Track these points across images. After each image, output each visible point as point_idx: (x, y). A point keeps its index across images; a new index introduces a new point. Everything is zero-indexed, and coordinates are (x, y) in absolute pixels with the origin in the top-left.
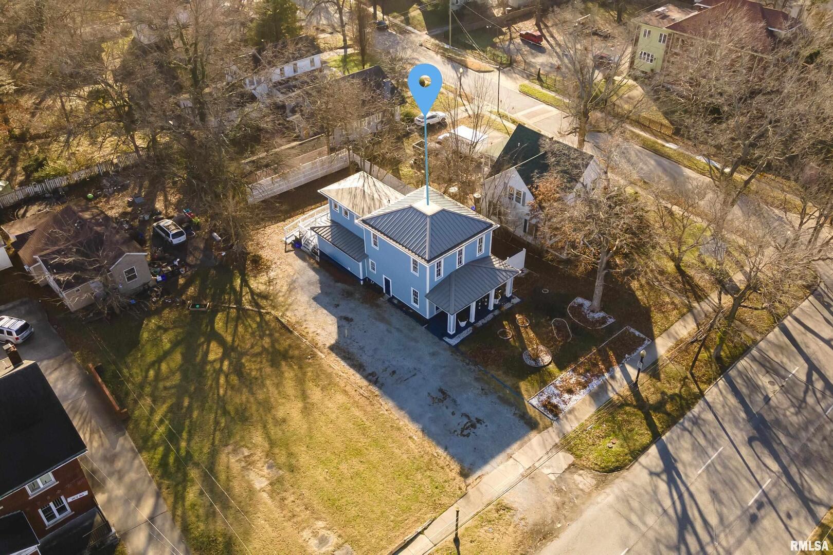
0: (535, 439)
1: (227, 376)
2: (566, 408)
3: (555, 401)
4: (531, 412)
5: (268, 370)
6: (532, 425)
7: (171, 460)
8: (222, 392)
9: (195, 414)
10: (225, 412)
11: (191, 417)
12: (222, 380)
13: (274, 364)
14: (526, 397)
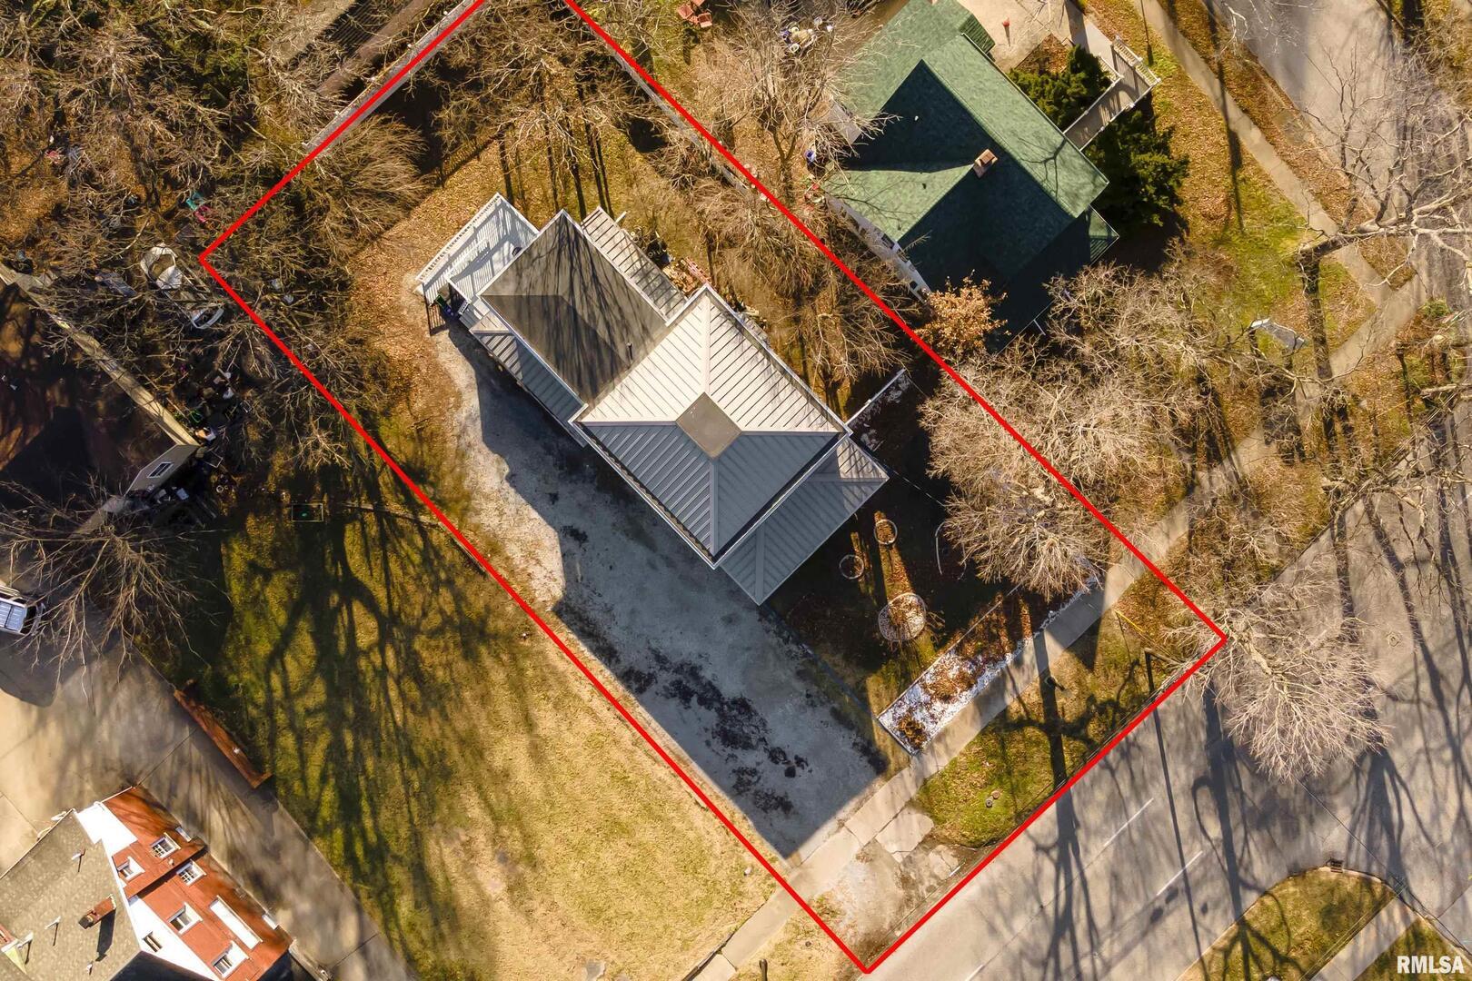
0: (881, 792)
1: (398, 682)
2: (932, 729)
3: (918, 716)
4: (881, 741)
5: (461, 666)
6: (879, 766)
7: (359, 850)
8: (398, 716)
9: (370, 764)
10: (415, 761)
11: (364, 771)
12: (393, 694)
13: (469, 654)
14: (875, 709)
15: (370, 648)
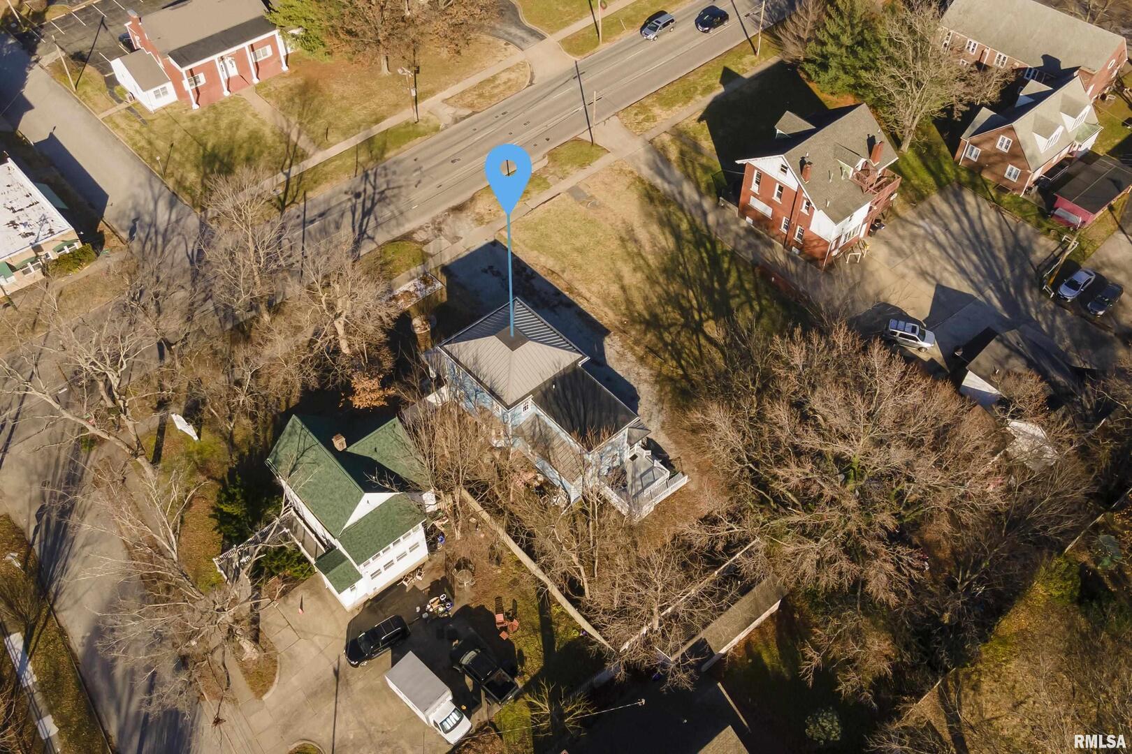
0: (447, 260)
1: (692, 307)
2: (416, 281)
3: (423, 286)
4: (444, 279)
5: (659, 311)
6: (445, 269)
7: (708, 245)
8: (691, 293)
9: (705, 276)
10: (682, 276)
11: (708, 274)
12: (694, 302)
13: (655, 316)
14: (444, 289)
15: (707, 320)
